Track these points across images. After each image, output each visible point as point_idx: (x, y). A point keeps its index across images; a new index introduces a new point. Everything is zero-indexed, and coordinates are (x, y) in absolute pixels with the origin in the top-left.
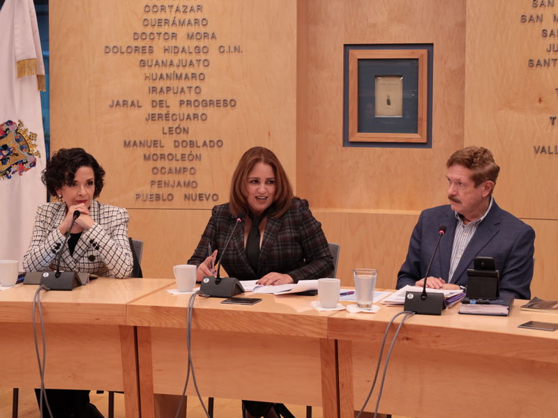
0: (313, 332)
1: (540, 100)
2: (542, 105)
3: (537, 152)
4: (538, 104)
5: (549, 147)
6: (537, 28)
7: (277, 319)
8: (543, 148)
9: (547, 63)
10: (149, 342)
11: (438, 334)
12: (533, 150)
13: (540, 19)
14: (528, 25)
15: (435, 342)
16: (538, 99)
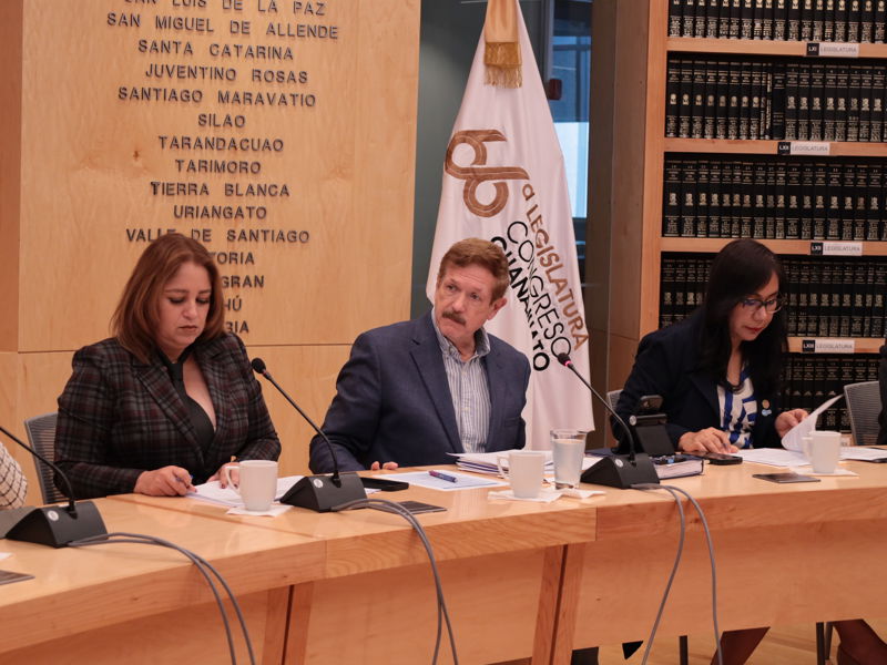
0: (578, 535)
1: (136, 155)
2: (139, 163)
3: (131, 239)
4: (133, 161)
5: (149, 231)
6: (132, 35)
7: (532, 524)
8: (141, 232)
9: (146, 94)
10: (308, 607)
11: (731, 507)
12: (125, 235)
13: (136, 21)
14: (119, 30)
15: (728, 519)
16: (133, 153)
